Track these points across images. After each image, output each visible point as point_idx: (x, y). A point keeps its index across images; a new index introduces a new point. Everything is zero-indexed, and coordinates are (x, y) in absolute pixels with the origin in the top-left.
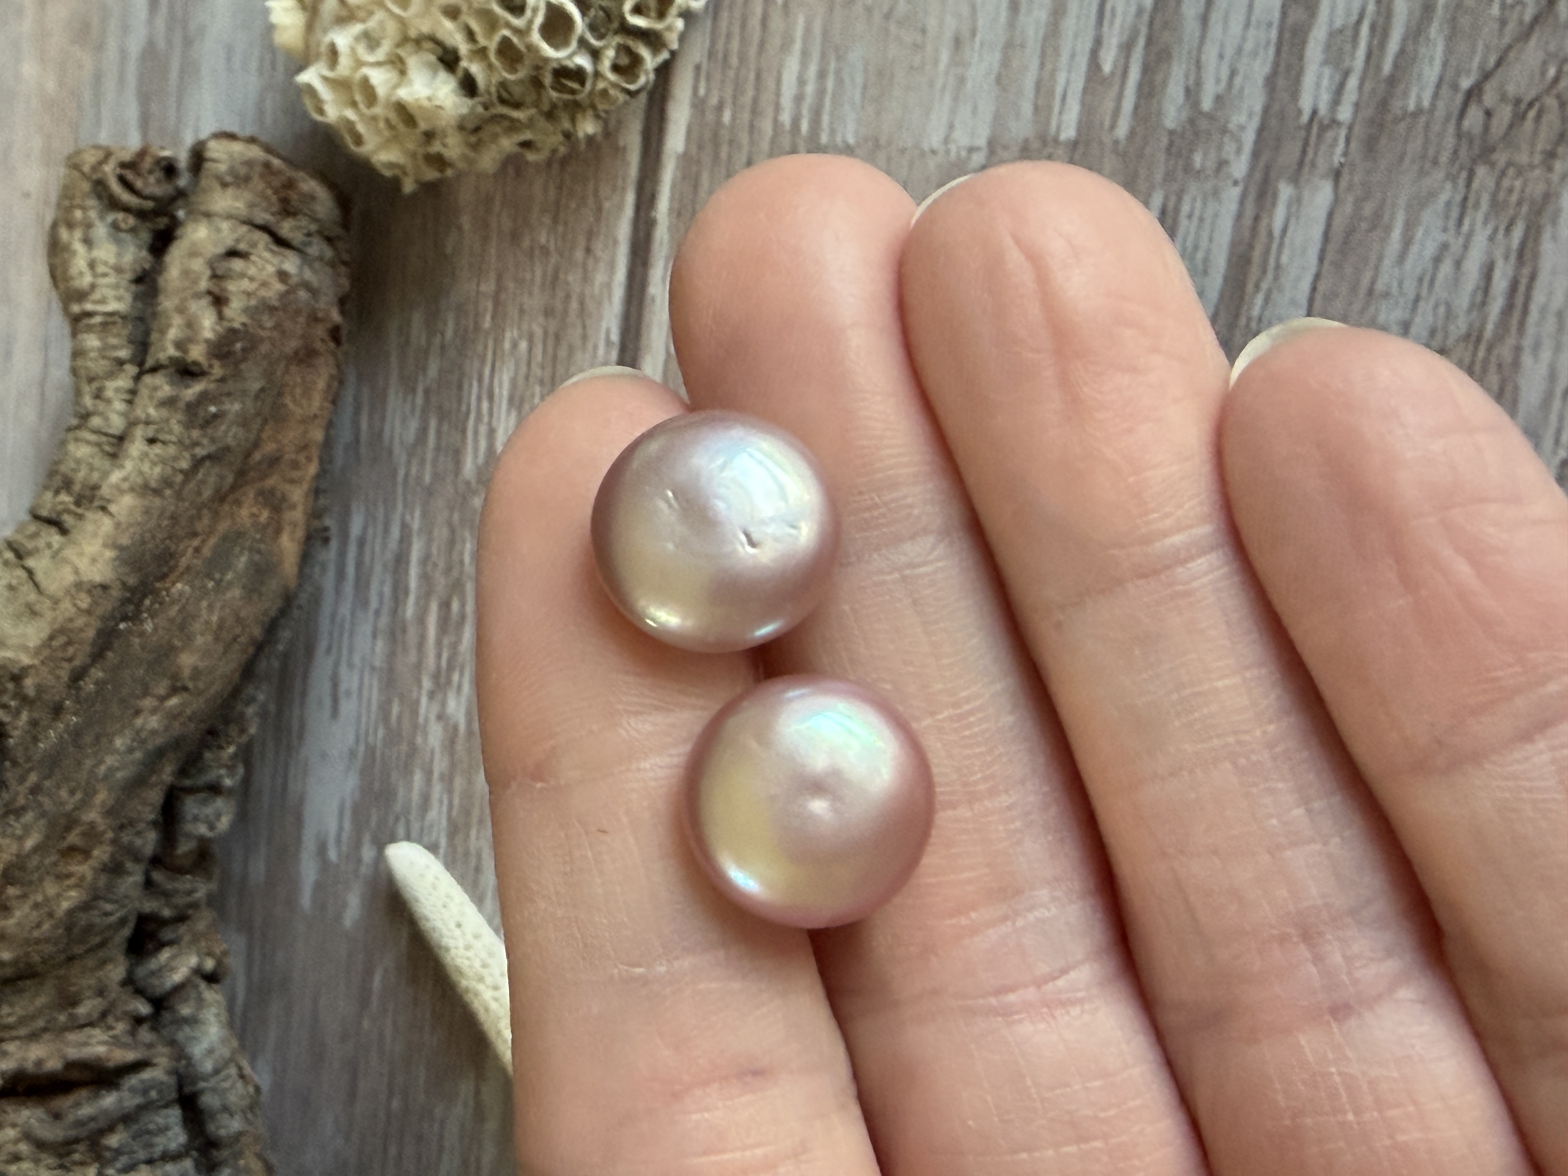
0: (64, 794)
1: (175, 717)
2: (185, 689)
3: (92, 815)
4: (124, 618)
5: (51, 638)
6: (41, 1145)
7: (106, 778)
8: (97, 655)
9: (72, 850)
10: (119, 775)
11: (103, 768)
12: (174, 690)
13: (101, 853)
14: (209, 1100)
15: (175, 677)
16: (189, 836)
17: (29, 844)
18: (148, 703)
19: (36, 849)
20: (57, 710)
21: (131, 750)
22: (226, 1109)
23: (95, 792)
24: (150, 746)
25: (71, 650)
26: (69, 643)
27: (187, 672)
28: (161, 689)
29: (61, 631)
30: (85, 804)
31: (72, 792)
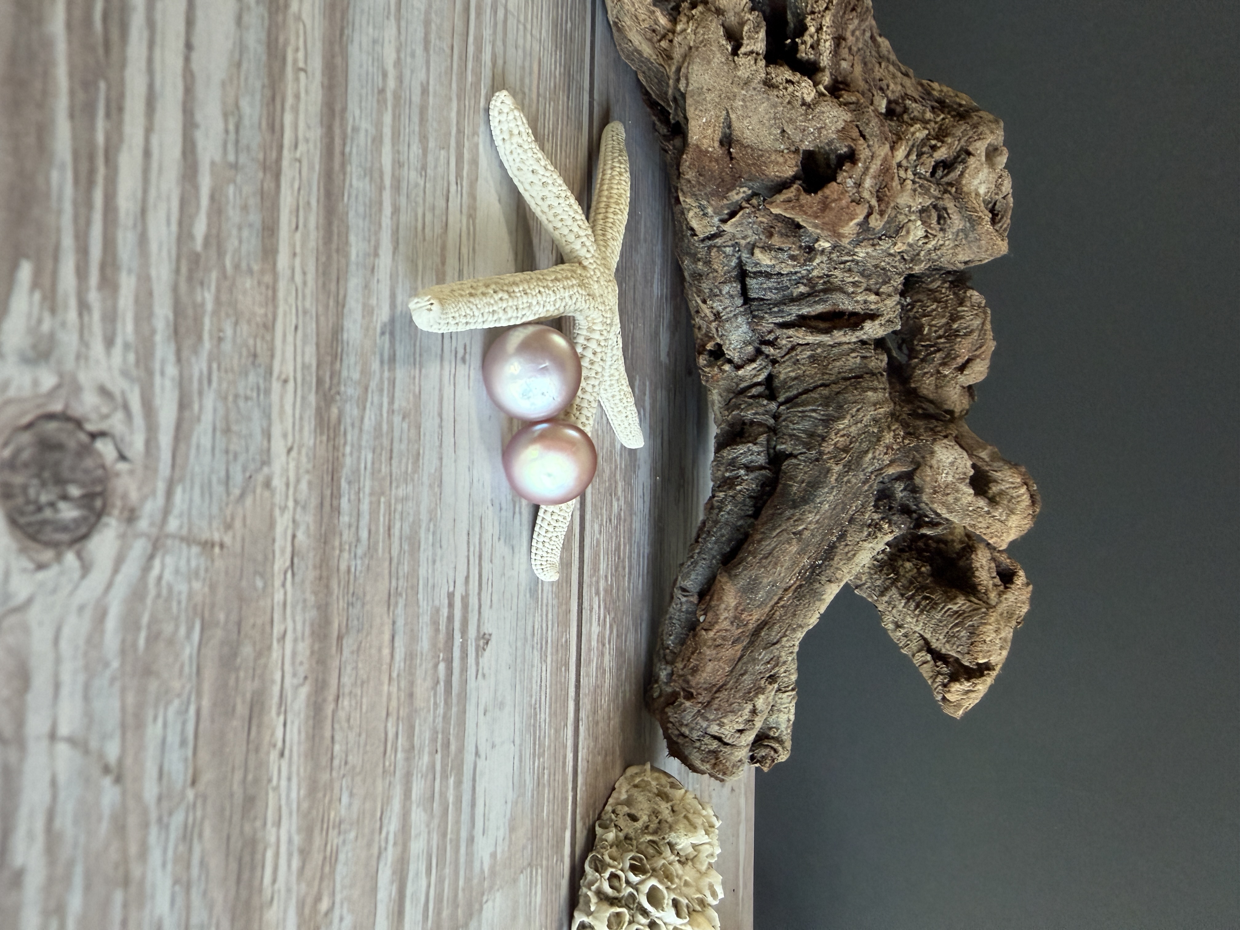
0: (854, 481)
1: (799, 520)
2: (794, 533)
3: (837, 469)
4: (820, 566)
5: (854, 555)
6: (841, 290)
7: (833, 488)
8: (832, 548)
9: (846, 450)
10: (826, 490)
11: (834, 493)
12: (800, 533)
13: (828, 447)
14: (739, 301)
15: (799, 540)
16: (762, 445)
17: (870, 455)
18: (812, 527)
19: (867, 452)
20: (851, 520)
21: (821, 503)
22: (732, 296)
23: (836, 480)
24: (812, 505)
25: (846, 550)
26: (847, 553)
27: (794, 542)
28: (807, 534)
29: (849, 559)
30: (840, 475)
31: (849, 481)
